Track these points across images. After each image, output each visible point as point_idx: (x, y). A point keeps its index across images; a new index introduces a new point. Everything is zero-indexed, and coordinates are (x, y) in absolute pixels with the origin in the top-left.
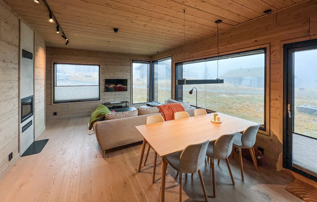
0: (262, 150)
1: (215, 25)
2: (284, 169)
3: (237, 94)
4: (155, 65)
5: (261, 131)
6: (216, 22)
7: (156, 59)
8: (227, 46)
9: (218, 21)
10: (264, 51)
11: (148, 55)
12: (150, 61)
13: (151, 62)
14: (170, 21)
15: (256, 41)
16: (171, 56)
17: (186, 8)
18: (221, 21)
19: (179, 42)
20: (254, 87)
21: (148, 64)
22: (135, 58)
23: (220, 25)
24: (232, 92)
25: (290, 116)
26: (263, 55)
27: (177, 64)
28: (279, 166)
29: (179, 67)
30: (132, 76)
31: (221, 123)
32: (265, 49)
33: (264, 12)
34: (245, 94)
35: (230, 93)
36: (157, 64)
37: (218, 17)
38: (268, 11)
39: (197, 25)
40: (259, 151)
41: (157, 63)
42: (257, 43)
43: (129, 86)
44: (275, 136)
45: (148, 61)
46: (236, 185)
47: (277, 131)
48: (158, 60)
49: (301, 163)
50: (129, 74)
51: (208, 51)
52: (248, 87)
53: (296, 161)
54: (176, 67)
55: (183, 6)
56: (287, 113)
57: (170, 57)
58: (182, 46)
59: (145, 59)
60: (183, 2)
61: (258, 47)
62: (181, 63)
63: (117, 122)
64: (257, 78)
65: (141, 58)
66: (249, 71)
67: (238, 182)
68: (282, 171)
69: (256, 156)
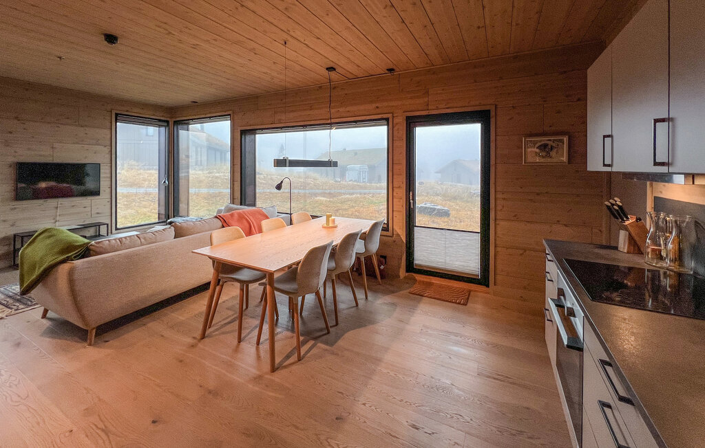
0: (385, 257)
1: (326, 73)
2: (407, 274)
3: (341, 194)
4: (182, 133)
5: (385, 233)
6: (327, 69)
7: (185, 118)
8: (341, 110)
9: (330, 69)
10: (386, 123)
11: (162, 105)
12: (167, 122)
13: (171, 123)
14: (253, 50)
15: (377, 107)
16: (230, 115)
17: (289, 38)
18: (334, 69)
19: (254, 89)
20: (363, 182)
21: (163, 129)
22: (125, 109)
23: (333, 74)
24: (332, 192)
25: (412, 207)
26: (385, 128)
27: (243, 132)
28: (402, 273)
29: (248, 138)
30: (114, 156)
31: (336, 227)
32: (387, 120)
33: (387, 70)
34: (352, 194)
35: (330, 193)
36: (188, 130)
37: (331, 63)
38: (391, 70)
39: (298, 68)
40: (382, 259)
41: (185, 126)
42: (378, 111)
43: (104, 185)
44: (398, 235)
45: (160, 120)
46: (359, 306)
47: (400, 229)
48: (188, 120)
49: (422, 260)
50: (107, 150)
51: (308, 112)
52: (355, 183)
53: (418, 260)
54: (243, 139)
55: (285, 36)
56: (410, 203)
57: (228, 117)
58: (257, 97)
59: (154, 115)
60: (288, 31)
61: (379, 116)
62: (253, 132)
63: (128, 257)
64: (367, 167)
65: (141, 111)
66: (356, 154)
67: (361, 302)
68: (405, 277)
69: (379, 266)
